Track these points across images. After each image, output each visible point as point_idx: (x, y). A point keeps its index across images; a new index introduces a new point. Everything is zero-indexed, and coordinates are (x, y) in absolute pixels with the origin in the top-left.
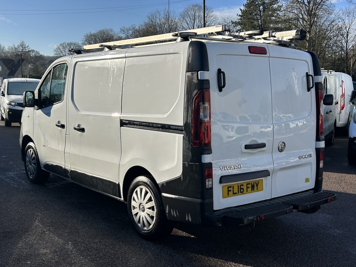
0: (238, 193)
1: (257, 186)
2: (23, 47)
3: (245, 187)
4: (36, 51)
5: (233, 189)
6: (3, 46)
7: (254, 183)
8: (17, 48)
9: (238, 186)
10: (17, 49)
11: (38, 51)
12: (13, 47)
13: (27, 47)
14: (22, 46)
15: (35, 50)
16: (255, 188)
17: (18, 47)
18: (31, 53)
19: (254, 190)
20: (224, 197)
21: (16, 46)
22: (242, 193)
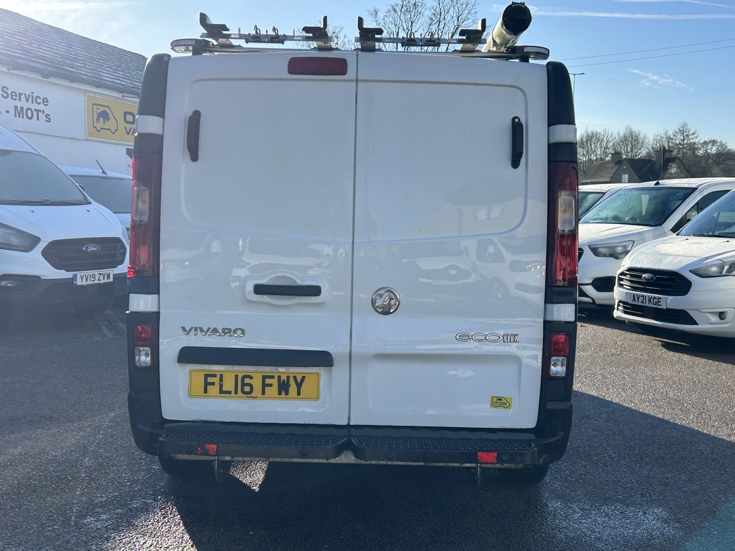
0: (236, 393)
1: (299, 386)
2: (685, 134)
3: (257, 383)
4: (721, 142)
5: (221, 380)
6: (643, 134)
7: (288, 377)
8: (672, 137)
9: (237, 377)
10: (672, 139)
11: (723, 143)
12: (664, 136)
13: (693, 134)
14: (682, 132)
15: (719, 141)
16: (293, 388)
17: (674, 136)
18: (709, 146)
19: (287, 394)
20: (191, 395)
21: (670, 134)
22: (248, 395)
